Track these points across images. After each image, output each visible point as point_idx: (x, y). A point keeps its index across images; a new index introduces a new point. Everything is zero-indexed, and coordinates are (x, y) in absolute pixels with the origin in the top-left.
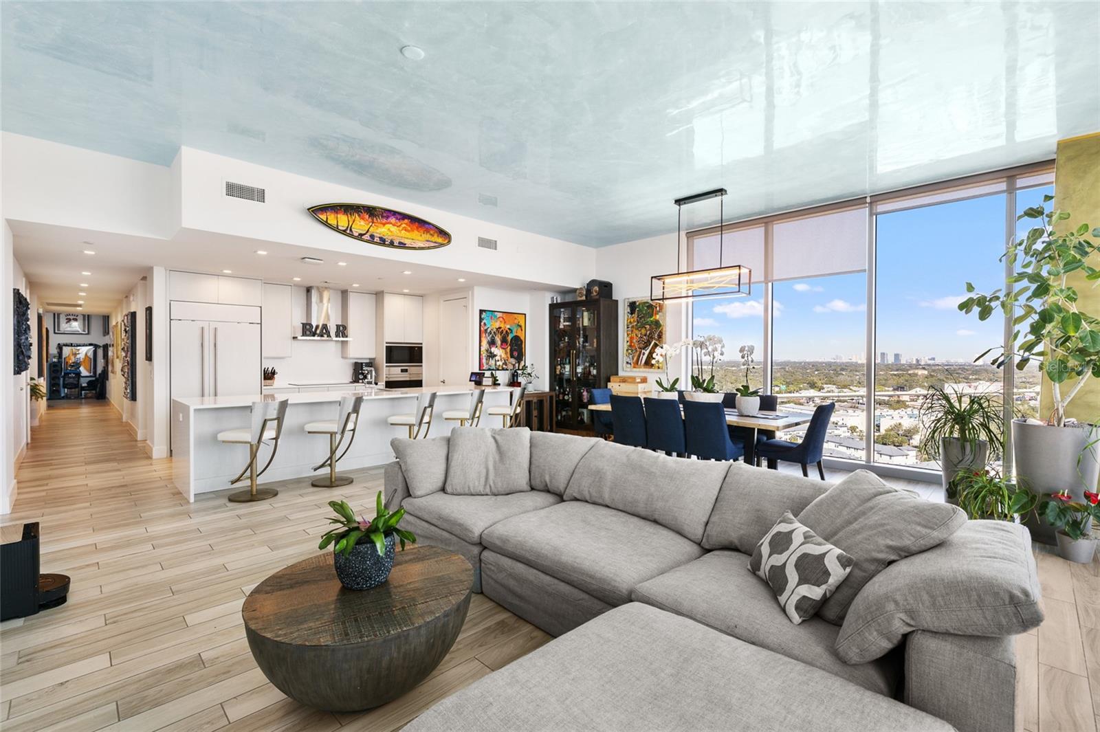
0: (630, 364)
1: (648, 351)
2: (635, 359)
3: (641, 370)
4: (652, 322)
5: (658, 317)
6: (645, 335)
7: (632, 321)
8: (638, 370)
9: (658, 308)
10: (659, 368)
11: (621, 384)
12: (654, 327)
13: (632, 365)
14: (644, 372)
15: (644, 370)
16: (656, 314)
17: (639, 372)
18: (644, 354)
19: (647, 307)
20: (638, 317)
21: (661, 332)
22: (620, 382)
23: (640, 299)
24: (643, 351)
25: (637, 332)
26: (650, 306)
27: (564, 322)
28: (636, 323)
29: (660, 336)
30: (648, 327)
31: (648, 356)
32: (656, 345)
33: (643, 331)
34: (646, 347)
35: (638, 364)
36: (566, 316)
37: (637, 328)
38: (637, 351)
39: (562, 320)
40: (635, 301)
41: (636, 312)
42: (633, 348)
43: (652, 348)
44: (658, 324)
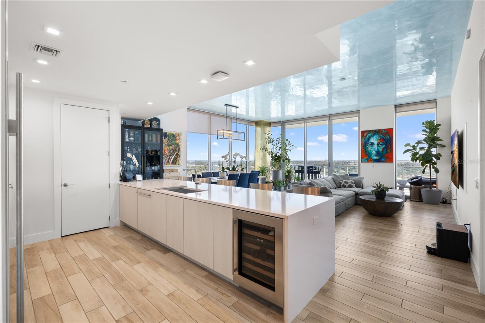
0: (165, 163)
1: (174, 157)
2: (167, 160)
3: (170, 166)
4: (176, 143)
5: (178, 141)
6: (172, 149)
7: (165, 142)
8: (168, 166)
9: (178, 138)
10: (178, 164)
11: (170, 173)
12: (176, 146)
15: (172, 165)
16: (177, 140)
17: (169, 167)
18: (171, 158)
20: (168, 140)
21: (179, 148)
22: (170, 172)
23: (169, 132)
24: (171, 157)
25: (168, 148)
26: (174, 136)
27: (129, 137)
28: (167, 143)
29: (179, 151)
30: (173, 145)
31: (173, 159)
32: (177, 154)
33: (171, 147)
34: (172, 155)
35: (168, 163)
36: (132, 134)
37: (168, 146)
38: (168, 157)
39: (127, 136)
40: (166, 132)
41: (167, 138)
42: (166, 155)
43: (176, 155)
44: (178, 145)
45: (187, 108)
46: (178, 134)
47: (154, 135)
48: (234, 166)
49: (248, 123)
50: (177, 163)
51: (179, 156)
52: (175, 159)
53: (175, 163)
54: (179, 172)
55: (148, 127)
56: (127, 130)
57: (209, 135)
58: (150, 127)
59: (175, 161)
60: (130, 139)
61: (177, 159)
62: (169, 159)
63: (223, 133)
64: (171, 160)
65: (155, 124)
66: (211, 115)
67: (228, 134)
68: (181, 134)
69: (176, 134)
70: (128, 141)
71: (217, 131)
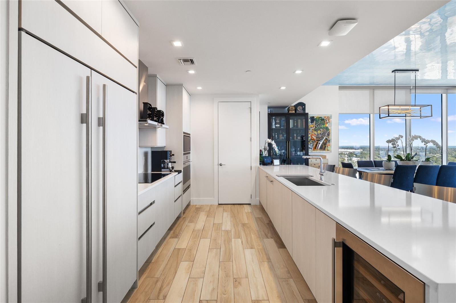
0: (311, 148)
1: (322, 142)
2: (314, 146)
3: (318, 151)
4: (324, 127)
5: (327, 125)
6: (320, 134)
7: (312, 126)
8: (316, 151)
9: (327, 121)
10: (328, 150)
12: (326, 130)
13: (313, 149)
14: (319, 152)
15: (320, 151)
16: (327, 123)
17: (317, 152)
18: (319, 143)
19: (321, 120)
20: (316, 124)
21: (329, 133)
23: (317, 116)
25: (316, 132)
26: (323, 120)
27: (275, 124)
28: (315, 128)
29: (328, 135)
30: (322, 130)
31: (322, 144)
32: (326, 139)
33: (319, 132)
34: (321, 140)
35: (316, 148)
36: (278, 121)
37: (315, 130)
38: (315, 142)
39: (274, 123)
40: (314, 116)
41: (315, 122)
42: (313, 141)
43: (324, 140)
44: (327, 129)
45: (339, 87)
46: (328, 117)
47: (299, 121)
48: (408, 154)
49: (446, 90)
50: (326, 149)
51: (329, 142)
52: (324, 145)
53: (324, 149)
54: (327, 158)
55: (293, 113)
56: (274, 117)
57: (371, 115)
58: (294, 112)
59: (324, 146)
60: (277, 126)
61: (326, 144)
62: (317, 145)
63: (388, 109)
64: (319, 145)
65: (300, 110)
66: (374, 89)
67: (398, 109)
68: (332, 117)
69: (325, 117)
70: (275, 127)
71: (380, 108)
